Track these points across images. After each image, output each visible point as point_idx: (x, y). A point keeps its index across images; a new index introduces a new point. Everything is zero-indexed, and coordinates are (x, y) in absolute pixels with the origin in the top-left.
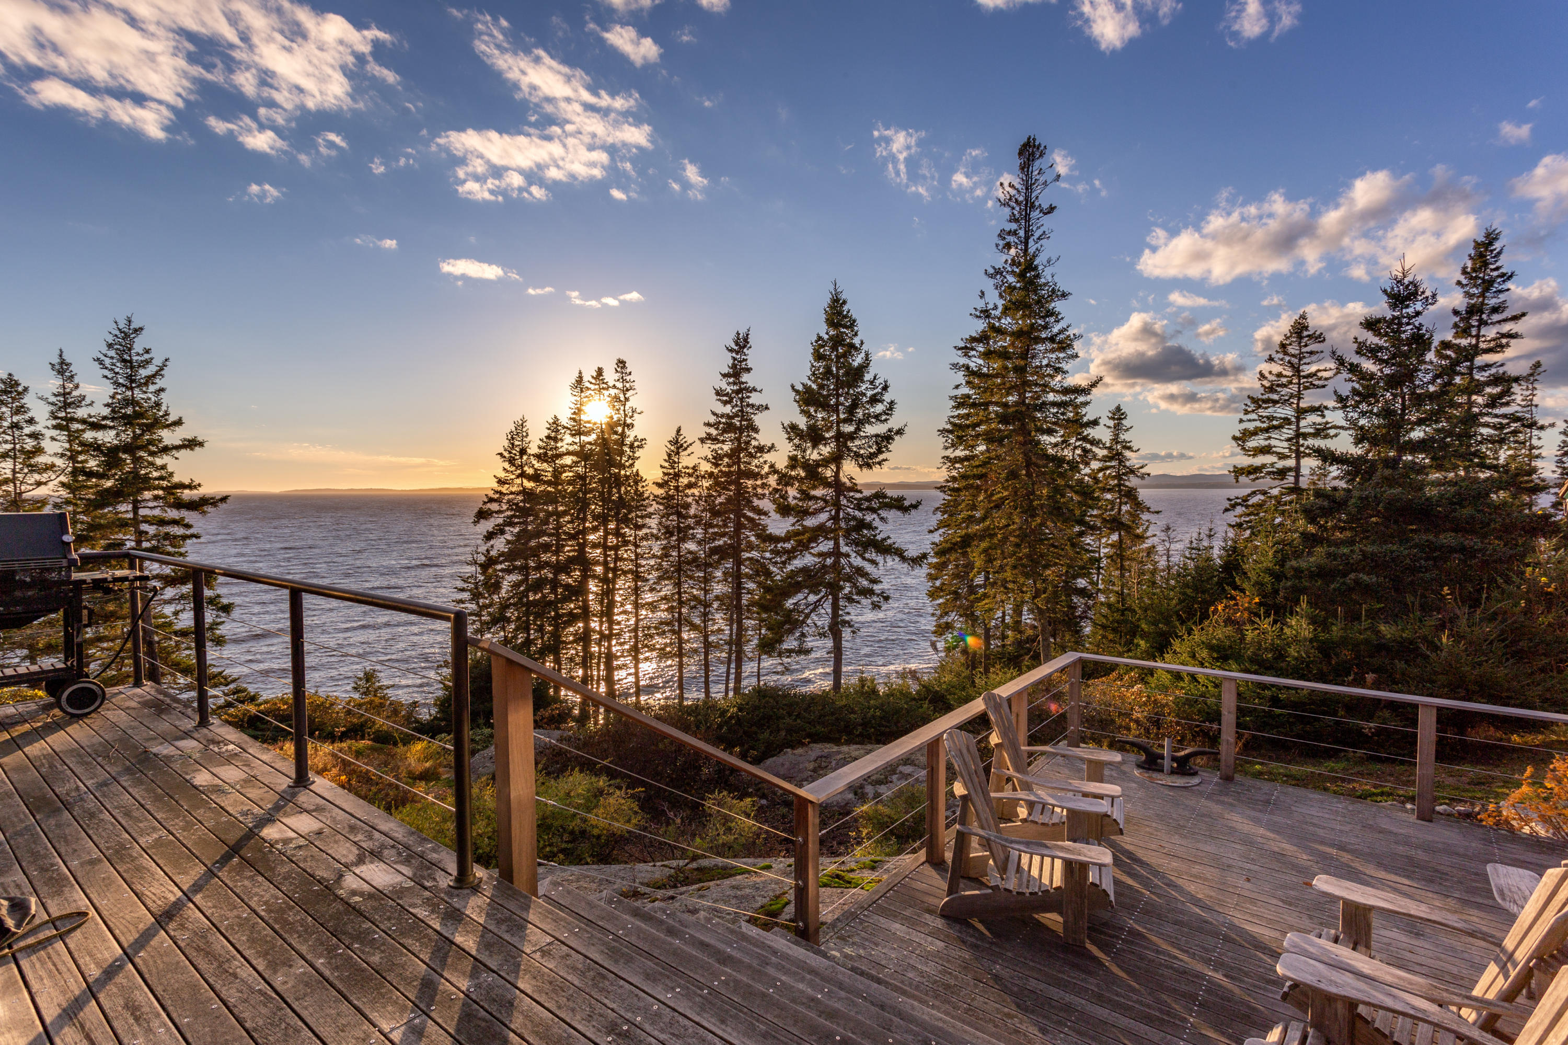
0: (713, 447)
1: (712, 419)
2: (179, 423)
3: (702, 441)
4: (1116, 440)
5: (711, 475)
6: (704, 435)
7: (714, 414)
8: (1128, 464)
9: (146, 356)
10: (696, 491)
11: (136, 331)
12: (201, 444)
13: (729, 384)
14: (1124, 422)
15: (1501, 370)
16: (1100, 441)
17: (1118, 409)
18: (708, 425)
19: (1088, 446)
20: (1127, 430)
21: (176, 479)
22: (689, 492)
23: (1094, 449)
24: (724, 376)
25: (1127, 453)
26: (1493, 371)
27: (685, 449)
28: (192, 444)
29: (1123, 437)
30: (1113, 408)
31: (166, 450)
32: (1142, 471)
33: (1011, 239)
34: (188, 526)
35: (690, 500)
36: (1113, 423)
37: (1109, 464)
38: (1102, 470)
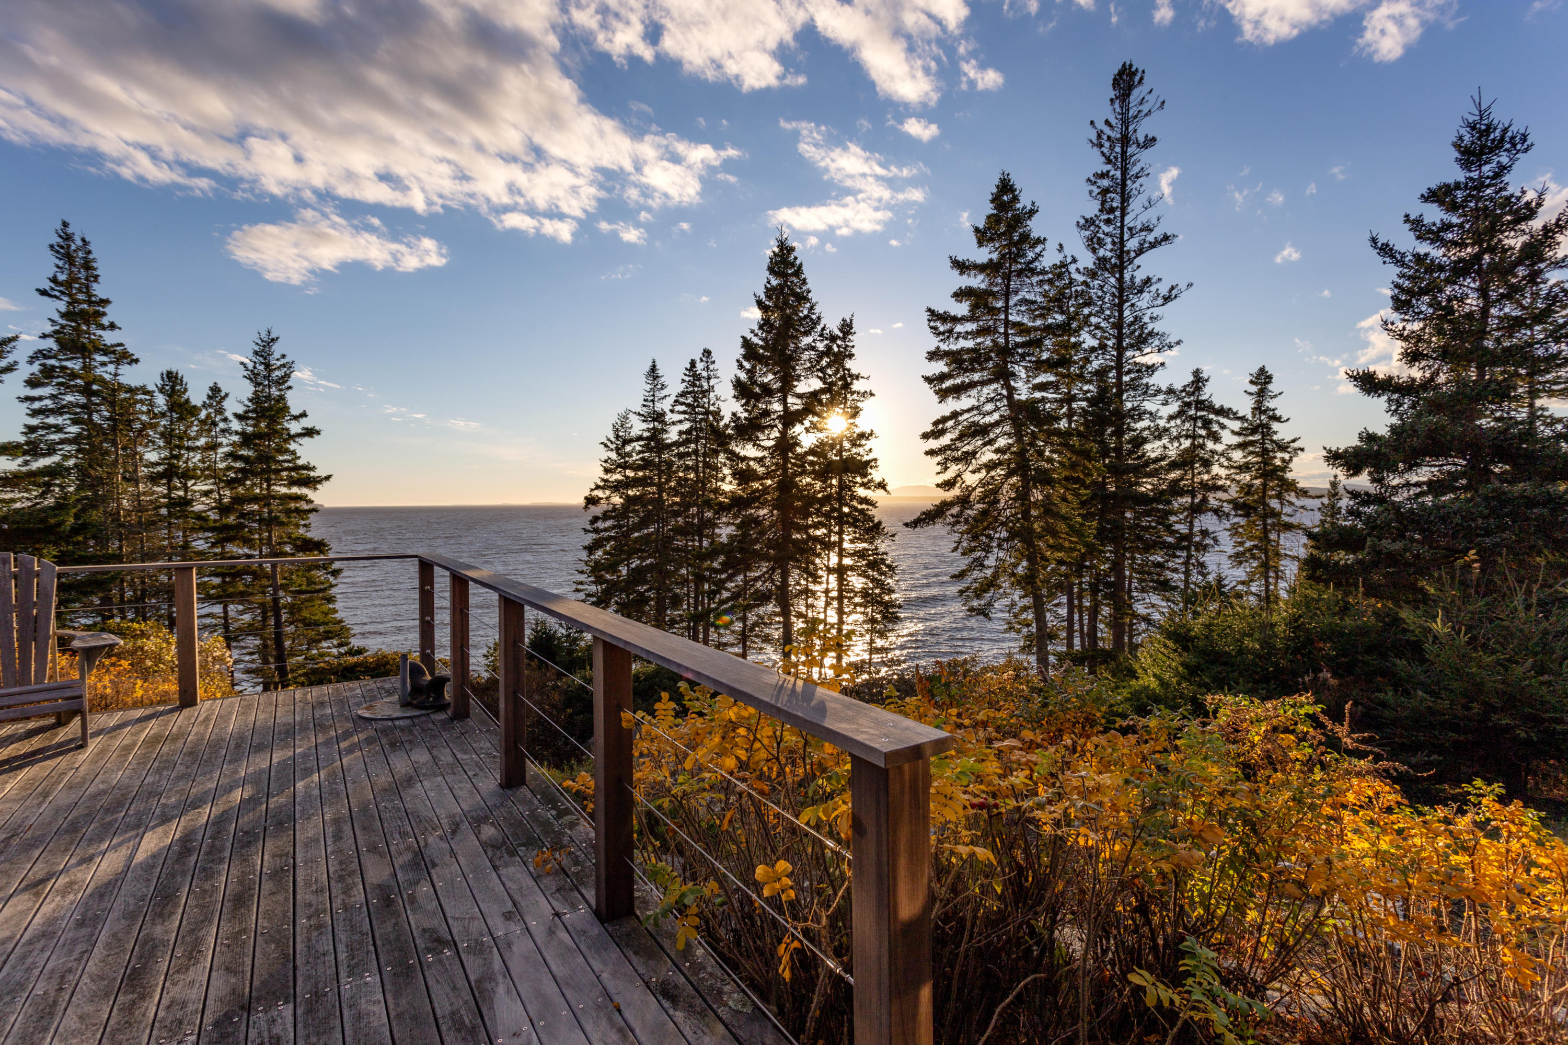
2: (304, 415)
4: (1259, 409)
8: (1275, 438)
9: (283, 361)
11: (273, 340)
12: (318, 433)
14: (1270, 387)
17: (1262, 370)
20: (1275, 396)
21: (300, 462)
25: (1275, 426)
28: (310, 432)
29: (1270, 404)
30: (1255, 370)
31: (292, 437)
32: (1295, 445)
33: (1105, 183)
34: (312, 502)
36: (1254, 389)
37: (1251, 438)
38: (1242, 446)
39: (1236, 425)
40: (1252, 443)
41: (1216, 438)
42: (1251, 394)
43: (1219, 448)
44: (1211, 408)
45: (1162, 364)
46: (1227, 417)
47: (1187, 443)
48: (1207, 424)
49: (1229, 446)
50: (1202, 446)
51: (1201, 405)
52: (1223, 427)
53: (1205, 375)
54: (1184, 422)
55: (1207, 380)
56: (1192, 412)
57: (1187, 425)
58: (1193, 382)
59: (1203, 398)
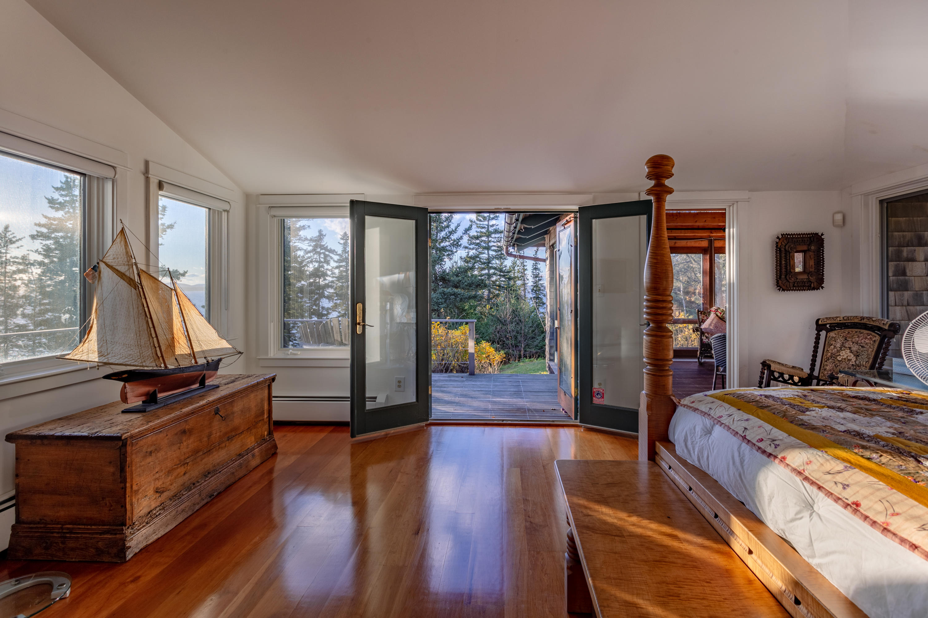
0: (44, 242)
1: (43, 221)
3: (33, 237)
5: (41, 264)
6: (35, 233)
7: (46, 217)
10: (25, 277)
13: (62, 195)
15: (497, 227)
16: (334, 250)
18: (39, 225)
19: (327, 253)
22: (17, 276)
23: (331, 255)
24: (57, 189)
26: (495, 227)
27: (14, 242)
35: (18, 283)
36: (342, 242)
37: (341, 264)
38: (337, 267)
39: (336, 258)
40: (341, 266)
41: (328, 263)
42: (341, 244)
43: (329, 267)
44: (326, 249)
45: (309, 226)
46: (333, 253)
47: (316, 265)
48: (326, 256)
49: (333, 267)
50: (323, 267)
51: (322, 247)
52: (332, 258)
53: (324, 233)
54: (314, 254)
55: (325, 236)
56: (319, 250)
57: (315, 256)
58: (319, 236)
59: (323, 244)
